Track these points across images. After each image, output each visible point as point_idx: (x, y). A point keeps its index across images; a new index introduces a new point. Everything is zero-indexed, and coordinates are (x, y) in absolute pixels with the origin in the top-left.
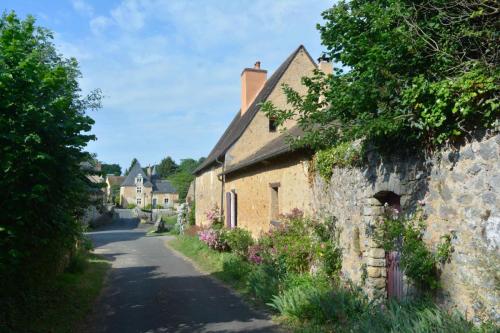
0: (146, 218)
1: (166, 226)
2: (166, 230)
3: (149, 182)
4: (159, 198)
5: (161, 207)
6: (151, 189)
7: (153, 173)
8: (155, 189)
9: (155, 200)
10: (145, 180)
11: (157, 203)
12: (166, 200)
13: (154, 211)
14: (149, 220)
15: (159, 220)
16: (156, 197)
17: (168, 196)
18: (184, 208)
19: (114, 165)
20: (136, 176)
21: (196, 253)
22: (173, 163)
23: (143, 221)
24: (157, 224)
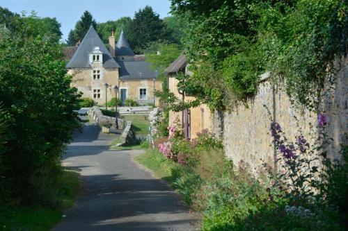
0: (108, 125)
1: (138, 136)
2: (138, 143)
3: (113, 61)
4: (131, 89)
5: (133, 104)
6: (116, 73)
7: (120, 45)
8: (123, 73)
9: (123, 91)
10: (105, 58)
11: (128, 96)
12: (143, 92)
13: (122, 110)
14: (113, 128)
15: (128, 128)
16: (125, 86)
17: (145, 84)
18: (158, 115)
19: (48, 20)
20: (91, 50)
21: (159, 166)
22: (157, 18)
23: (105, 130)
24: (124, 134)
